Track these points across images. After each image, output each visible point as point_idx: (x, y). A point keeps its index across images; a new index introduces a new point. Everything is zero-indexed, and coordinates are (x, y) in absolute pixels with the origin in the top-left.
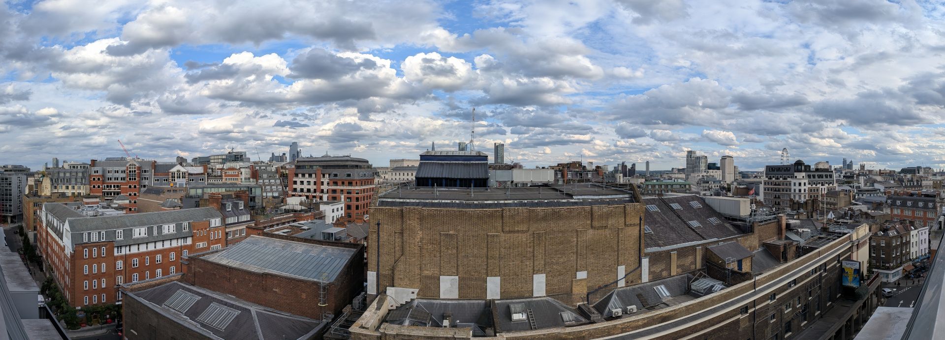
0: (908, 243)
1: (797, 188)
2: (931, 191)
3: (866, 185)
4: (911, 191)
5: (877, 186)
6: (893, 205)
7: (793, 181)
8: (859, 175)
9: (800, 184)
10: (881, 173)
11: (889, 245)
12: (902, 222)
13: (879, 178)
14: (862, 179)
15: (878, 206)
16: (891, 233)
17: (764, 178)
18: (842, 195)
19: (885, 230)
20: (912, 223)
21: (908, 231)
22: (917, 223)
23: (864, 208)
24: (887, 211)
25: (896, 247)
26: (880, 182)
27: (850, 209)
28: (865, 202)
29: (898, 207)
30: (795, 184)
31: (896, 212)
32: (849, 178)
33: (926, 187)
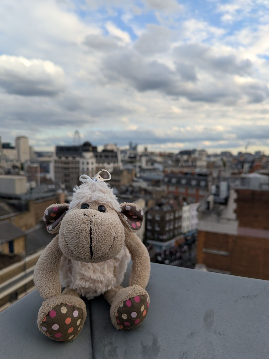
0: (180, 218)
1: (85, 166)
2: (204, 171)
3: (147, 164)
4: (186, 170)
5: (156, 166)
6: (169, 183)
7: (81, 160)
8: (141, 156)
9: (88, 163)
10: (161, 155)
11: (163, 218)
12: (176, 198)
13: (159, 159)
14: (144, 159)
15: (157, 183)
16: (165, 208)
17: (55, 158)
18: (125, 173)
19: (160, 205)
20: (185, 200)
21: (180, 206)
22: (189, 199)
23: (144, 185)
24: (163, 188)
25: (170, 221)
26: (159, 163)
27: (131, 186)
28: (146, 180)
29: (173, 185)
30: (83, 163)
31: (172, 189)
32: (133, 159)
33: (201, 167)
